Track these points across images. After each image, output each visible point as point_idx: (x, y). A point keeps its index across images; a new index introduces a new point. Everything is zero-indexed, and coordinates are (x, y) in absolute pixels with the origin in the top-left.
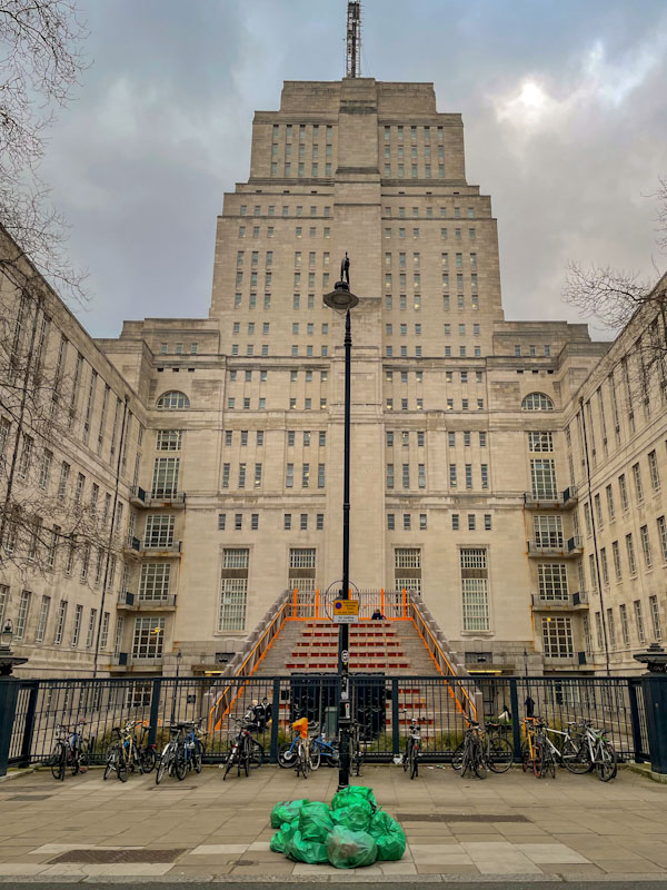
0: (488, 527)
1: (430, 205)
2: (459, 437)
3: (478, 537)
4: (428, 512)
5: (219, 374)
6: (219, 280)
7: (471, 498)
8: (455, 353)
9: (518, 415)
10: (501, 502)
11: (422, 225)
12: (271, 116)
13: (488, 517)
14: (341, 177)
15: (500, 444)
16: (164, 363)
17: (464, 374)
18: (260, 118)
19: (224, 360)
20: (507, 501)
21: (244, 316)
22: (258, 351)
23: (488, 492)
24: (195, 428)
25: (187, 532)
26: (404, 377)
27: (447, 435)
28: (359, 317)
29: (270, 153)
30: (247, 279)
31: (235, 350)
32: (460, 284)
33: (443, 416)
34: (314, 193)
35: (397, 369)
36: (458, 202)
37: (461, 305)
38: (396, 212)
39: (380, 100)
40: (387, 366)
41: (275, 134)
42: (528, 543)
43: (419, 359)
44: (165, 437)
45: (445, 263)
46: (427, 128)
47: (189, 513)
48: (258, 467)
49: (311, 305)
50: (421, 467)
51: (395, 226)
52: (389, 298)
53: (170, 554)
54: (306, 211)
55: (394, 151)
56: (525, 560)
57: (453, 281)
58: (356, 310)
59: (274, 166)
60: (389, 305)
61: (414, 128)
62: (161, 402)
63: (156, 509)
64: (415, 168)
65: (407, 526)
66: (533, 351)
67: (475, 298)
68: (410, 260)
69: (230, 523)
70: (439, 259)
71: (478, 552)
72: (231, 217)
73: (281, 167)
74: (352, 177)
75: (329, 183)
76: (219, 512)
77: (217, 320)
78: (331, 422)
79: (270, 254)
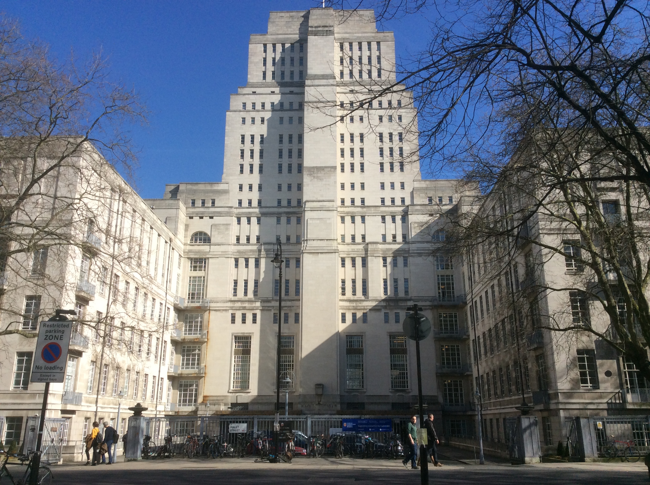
2: (390, 260)
4: (368, 311)
5: (229, 219)
6: (228, 155)
7: (397, 301)
8: (388, 202)
9: (430, 245)
11: (365, 113)
14: (309, 83)
15: (417, 265)
16: (193, 213)
17: (393, 218)
19: (232, 210)
21: (246, 179)
23: (409, 297)
24: (216, 257)
25: (211, 325)
26: (353, 220)
27: (381, 259)
28: (322, 180)
29: (261, 65)
30: (247, 154)
31: (240, 203)
32: (391, 155)
33: (379, 246)
34: (291, 92)
35: (348, 214)
36: (390, 96)
37: (392, 169)
38: (347, 105)
39: (337, 24)
40: (341, 212)
41: (265, 51)
42: (435, 331)
43: (363, 207)
44: (195, 263)
45: (381, 140)
46: (369, 43)
47: (212, 312)
48: (256, 282)
49: (290, 171)
50: (364, 281)
51: (347, 115)
52: (342, 165)
53: (200, 340)
54: (286, 106)
55: (346, 61)
56: (432, 343)
57: (386, 153)
58: (319, 175)
59: (264, 73)
60: (342, 170)
61: (360, 43)
62: (192, 239)
63: (191, 311)
64: (360, 72)
65: (354, 320)
66: (440, 201)
67: (401, 164)
68: (357, 138)
69: (238, 319)
70: (377, 137)
71: (402, 337)
72: (235, 111)
73: (269, 74)
74: (317, 82)
75: (301, 85)
76: (231, 312)
77: (227, 183)
78: (303, 252)
79: (262, 136)
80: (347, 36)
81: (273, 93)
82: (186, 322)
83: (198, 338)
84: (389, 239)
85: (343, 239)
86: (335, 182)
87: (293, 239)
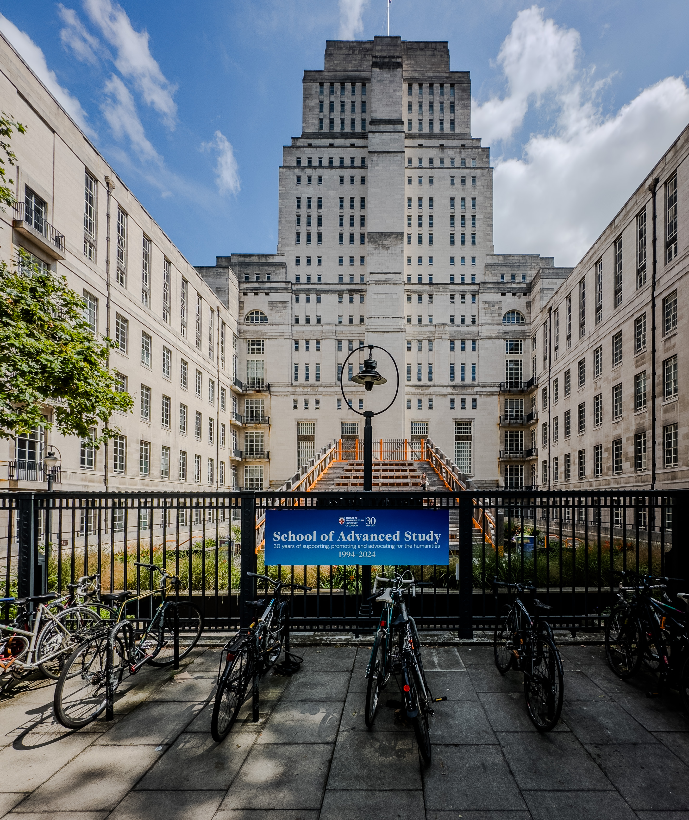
0: (474, 407)
1: (442, 156)
2: (458, 344)
3: (467, 414)
4: (434, 397)
6: (283, 221)
7: (464, 387)
12: (317, 75)
13: (474, 400)
14: (373, 128)
16: (247, 288)
18: (308, 76)
19: (290, 285)
20: (488, 389)
22: (314, 279)
23: (476, 383)
24: (273, 338)
25: (272, 411)
26: (420, 299)
27: (449, 342)
28: (387, 249)
29: (317, 110)
30: (304, 220)
31: (298, 278)
32: (463, 225)
33: (447, 328)
34: (353, 145)
35: (415, 292)
36: (464, 153)
37: (463, 241)
38: (415, 163)
39: (404, 58)
40: (407, 290)
41: (321, 92)
42: (500, 417)
43: (431, 284)
44: (253, 344)
45: (452, 206)
46: (442, 85)
47: (273, 398)
48: (318, 366)
49: (352, 242)
50: (430, 366)
51: (415, 174)
52: (409, 236)
53: (262, 425)
54: (347, 162)
55: (415, 107)
56: (497, 429)
57: (458, 221)
58: (385, 242)
59: (321, 121)
60: (409, 242)
61: (431, 85)
62: (248, 318)
63: (251, 395)
64: (431, 122)
65: (420, 407)
66: (513, 278)
67: (474, 235)
68: (426, 203)
69: (301, 405)
70: (448, 203)
71: (467, 424)
72: (289, 168)
73: (326, 122)
74: (382, 127)
75: (364, 136)
76: (293, 397)
77: (283, 255)
78: (368, 331)
79: (320, 199)
80: (416, 75)
81: (331, 145)
82: (247, 408)
83: (259, 423)
84: (458, 320)
85: (409, 320)
86: (402, 251)
87: (356, 320)
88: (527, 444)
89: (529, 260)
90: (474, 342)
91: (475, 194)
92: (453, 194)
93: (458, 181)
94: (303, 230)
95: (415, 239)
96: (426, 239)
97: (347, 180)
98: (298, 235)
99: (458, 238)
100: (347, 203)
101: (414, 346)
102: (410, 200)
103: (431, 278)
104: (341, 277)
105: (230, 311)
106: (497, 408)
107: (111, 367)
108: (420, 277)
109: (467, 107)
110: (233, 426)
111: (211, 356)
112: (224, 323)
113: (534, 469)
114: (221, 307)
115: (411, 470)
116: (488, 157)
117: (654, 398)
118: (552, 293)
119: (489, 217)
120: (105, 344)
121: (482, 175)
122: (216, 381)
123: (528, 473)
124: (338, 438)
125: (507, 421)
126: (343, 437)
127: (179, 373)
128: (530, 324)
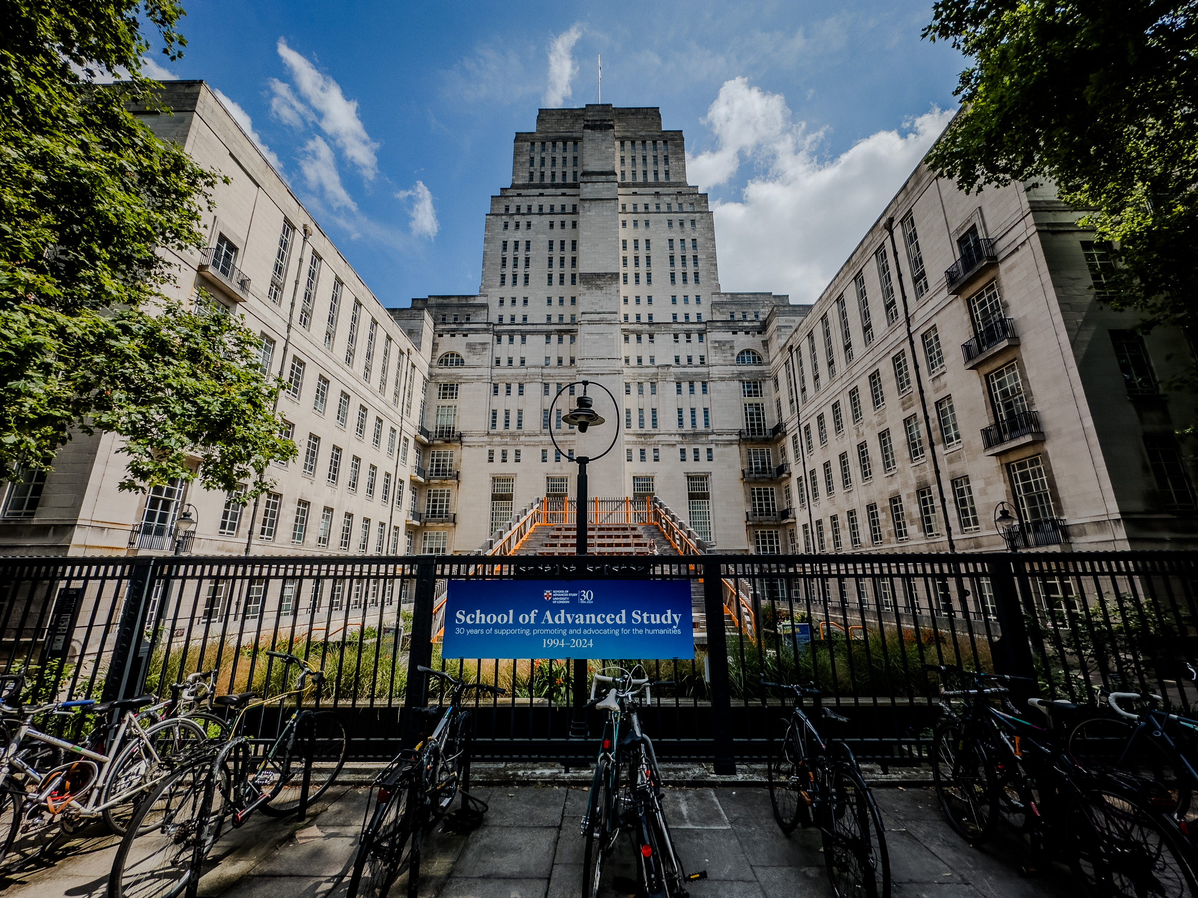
0: (710, 459)
1: (658, 202)
2: (685, 386)
3: (702, 467)
4: (660, 447)
5: (488, 338)
6: (487, 264)
7: (696, 435)
8: (681, 319)
9: (734, 368)
10: (720, 438)
11: (652, 217)
12: (529, 136)
13: (709, 451)
14: (585, 179)
15: (719, 391)
16: (443, 330)
17: (688, 336)
18: (520, 137)
19: (491, 327)
20: (725, 437)
21: (508, 291)
22: (519, 319)
23: (710, 430)
24: (469, 381)
25: (463, 464)
26: (639, 339)
27: (675, 385)
28: (601, 288)
29: (528, 165)
30: (510, 262)
31: (501, 319)
32: (684, 264)
33: (672, 369)
34: (564, 194)
35: (633, 332)
36: (681, 200)
37: (685, 281)
38: (630, 208)
39: (616, 121)
40: (624, 330)
41: (532, 150)
42: (743, 471)
43: (651, 324)
44: (445, 389)
45: (671, 247)
46: (655, 142)
47: (465, 449)
48: (520, 412)
49: (562, 282)
50: (654, 411)
51: (630, 218)
52: (625, 276)
53: (449, 481)
54: (557, 209)
55: (628, 161)
56: (741, 485)
57: (678, 262)
58: (598, 282)
59: (531, 174)
60: (625, 281)
61: (644, 142)
62: (441, 361)
63: (438, 446)
64: (645, 173)
65: (643, 458)
66: (745, 316)
67: (696, 274)
68: (642, 245)
69: (498, 457)
70: (667, 244)
71: (702, 478)
72: (497, 215)
73: (537, 175)
74: (594, 178)
75: (575, 186)
76: (488, 448)
77: (486, 296)
78: (579, 373)
79: (528, 243)
80: (629, 134)
81: (541, 195)
82: (433, 461)
83: (446, 479)
84: (684, 361)
85: (627, 361)
86: (618, 291)
87: (566, 362)
88: (779, 504)
89: (762, 298)
90: (704, 385)
91: (695, 235)
92: (672, 236)
93: (676, 224)
94: (509, 271)
95: (631, 279)
96: (643, 278)
97: (557, 225)
98: (503, 277)
99: (679, 277)
100: (557, 246)
101: (634, 389)
102: (624, 242)
103: (650, 317)
104: (549, 318)
105: (422, 353)
106: (739, 460)
107: (278, 410)
108: (638, 317)
109: (683, 159)
110: (414, 482)
111: (395, 402)
112: (413, 366)
113: (793, 535)
114: (412, 350)
115: (635, 536)
116: (706, 202)
117: (932, 445)
118: (790, 331)
119: (713, 257)
120: (275, 385)
121: (702, 218)
122: (398, 430)
123: (786, 541)
124: (543, 496)
125: (753, 476)
126: (548, 495)
127: (356, 421)
128: (769, 364)
